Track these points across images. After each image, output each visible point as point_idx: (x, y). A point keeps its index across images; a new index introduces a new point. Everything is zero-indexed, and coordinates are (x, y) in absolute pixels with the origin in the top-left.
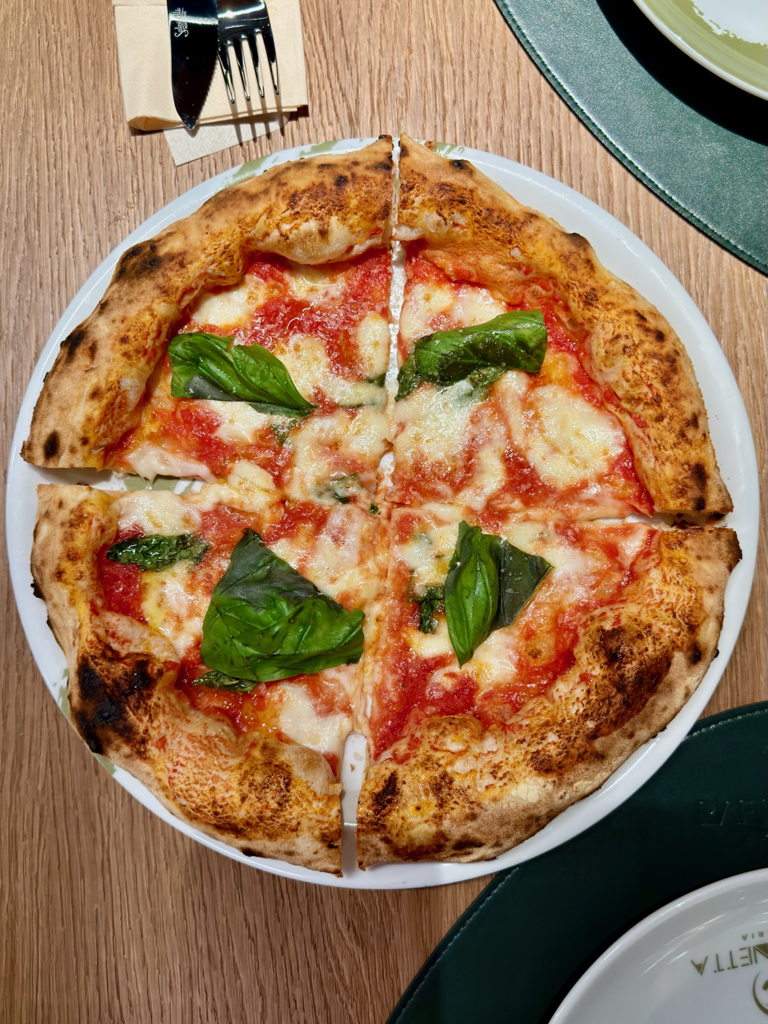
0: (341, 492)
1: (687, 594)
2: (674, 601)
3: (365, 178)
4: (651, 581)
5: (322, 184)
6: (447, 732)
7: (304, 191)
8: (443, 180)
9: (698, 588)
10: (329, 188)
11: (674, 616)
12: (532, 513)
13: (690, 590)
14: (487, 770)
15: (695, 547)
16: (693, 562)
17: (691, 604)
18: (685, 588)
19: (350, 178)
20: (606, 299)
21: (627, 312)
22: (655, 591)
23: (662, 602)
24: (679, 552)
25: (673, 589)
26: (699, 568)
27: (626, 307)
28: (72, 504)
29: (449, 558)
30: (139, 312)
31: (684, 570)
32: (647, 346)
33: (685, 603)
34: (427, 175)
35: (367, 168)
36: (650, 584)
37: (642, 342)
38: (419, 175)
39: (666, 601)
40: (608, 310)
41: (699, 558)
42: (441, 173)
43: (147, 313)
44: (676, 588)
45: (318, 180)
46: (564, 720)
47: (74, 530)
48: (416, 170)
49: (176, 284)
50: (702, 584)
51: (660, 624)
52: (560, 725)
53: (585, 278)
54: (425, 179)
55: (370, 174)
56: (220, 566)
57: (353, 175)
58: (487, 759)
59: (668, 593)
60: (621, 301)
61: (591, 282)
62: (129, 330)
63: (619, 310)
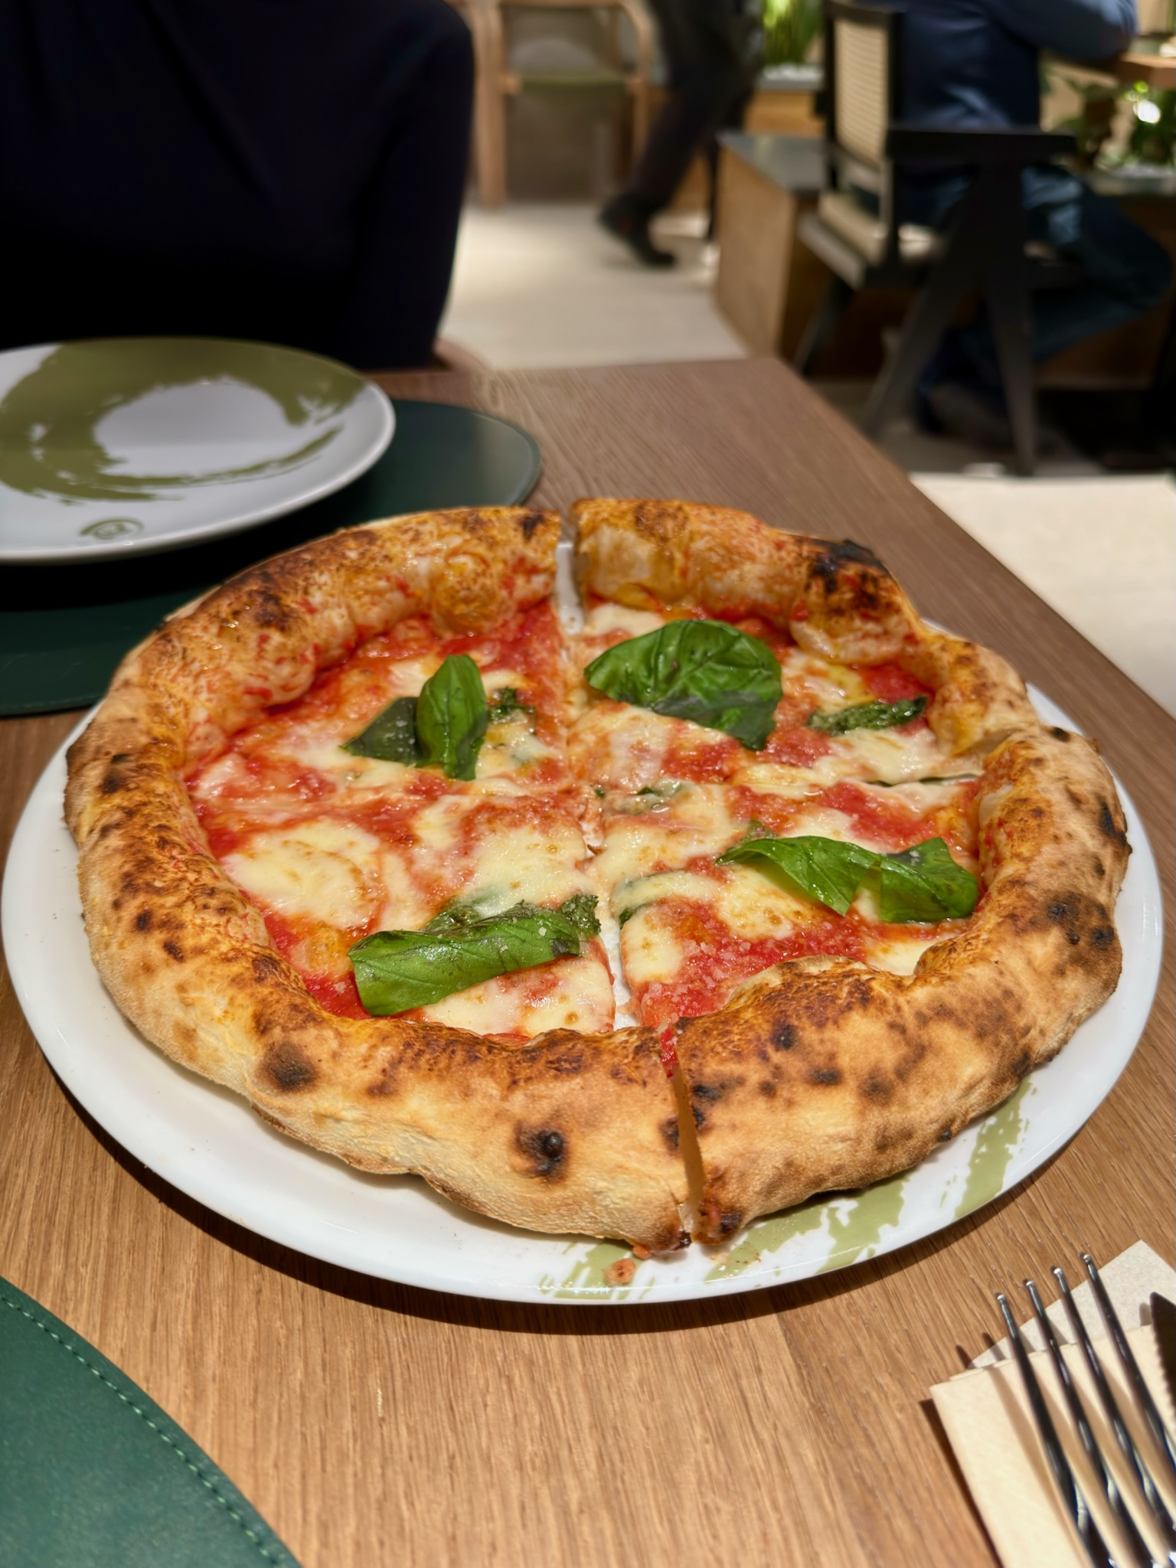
0: (651, 797)
1: (160, 682)
2: (180, 679)
3: (738, 1055)
4: (208, 704)
5: (821, 1025)
6: (473, 576)
7: (849, 1007)
8: (577, 1082)
9: (143, 686)
10: (804, 1020)
11: (185, 650)
12: (371, 797)
13: (155, 686)
14: (426, 537)
15: (136, 734)
16: (144, 719)
17: (158, 669)
18: (162, 689)
19: (770, 1050)
20: (236, 968)
21: (199, 951)
22: (205, 689)
23: (197, 677)
24: (160, 731)
25: (177, 690)
26: (136, 710)
27: (200, 961)
28: (996, 707)
29: (488, 746)
30: (1040, 853)
31: (156, 710)
32: (170, 900)
33: (165, 672)
34: (612, 1086)
35: (741, 1081)
36: (209, 700)
37: (180, 905)
38: (631, 1080)
39: (189, 680)
40: (233, 949)
41: (134, 720)
42: (583, 1101)
43: (1026, 854)
44: (174, 691)
45: (830, 1032)
46: (338, 570)
47: (978, 682)
48: (637, 1089)
49: (1005, 896)
50: (137, 691)
51: (206, 638)
52: (342, 565)
53: (275, 997)
54: (615, 1074)
55: (733, 1068)
56: (785, 714)
57: (764, 1057)
58: (427, 548)
59: (186, 689)
60: (209, 968)
61: (264, 991)
62: (1039, 826)
63: (214, 953)
